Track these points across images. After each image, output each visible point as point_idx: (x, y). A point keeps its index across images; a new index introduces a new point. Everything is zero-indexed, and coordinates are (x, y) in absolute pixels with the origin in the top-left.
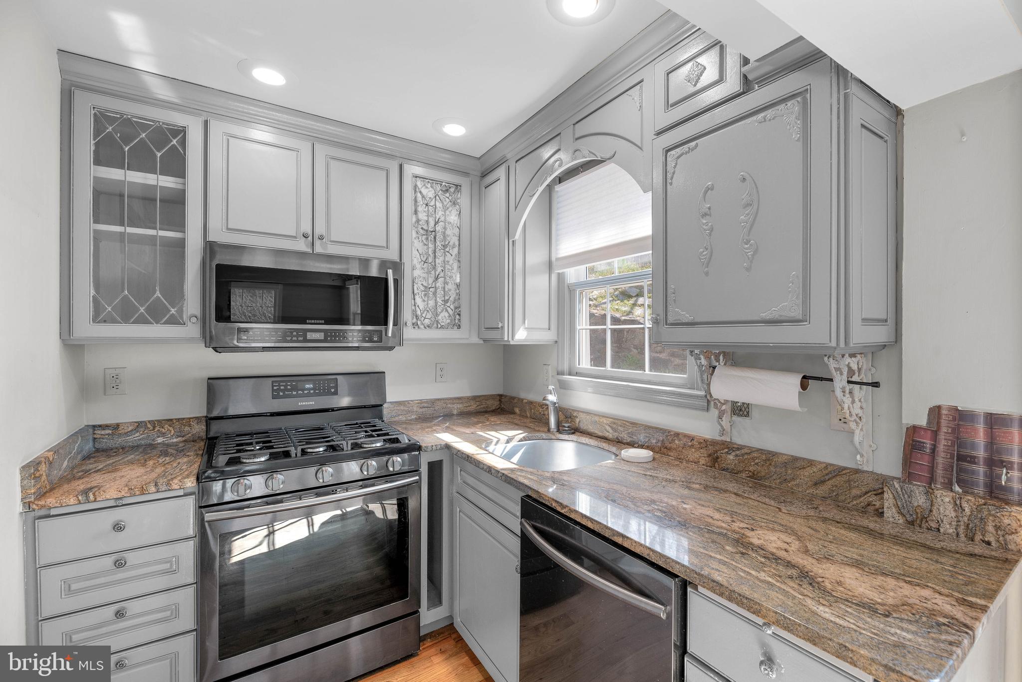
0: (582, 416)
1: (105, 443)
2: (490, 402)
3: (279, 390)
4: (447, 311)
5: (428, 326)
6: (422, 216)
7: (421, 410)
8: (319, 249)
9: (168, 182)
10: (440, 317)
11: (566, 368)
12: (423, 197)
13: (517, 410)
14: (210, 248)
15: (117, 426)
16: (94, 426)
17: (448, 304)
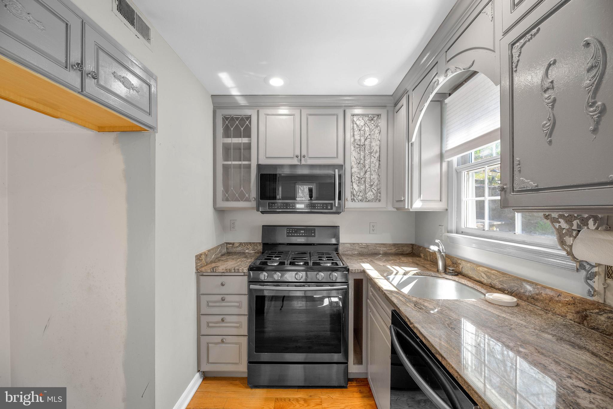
0: (463, 263)
1: (231, 250)
2: (405, 249)
3: (289, 233)
4: (372, 191)
5: (361, 201)
6: (357, 137)
7: (361, 249)
8: (303, 162)
9: (245, 140)
10: (368, 195)
11: (454, 228)
12: (357, 126)
13: (422, 255)
14: (259, 166)
15: (233, 244)
16: (227, 243)
17: (373, 187)
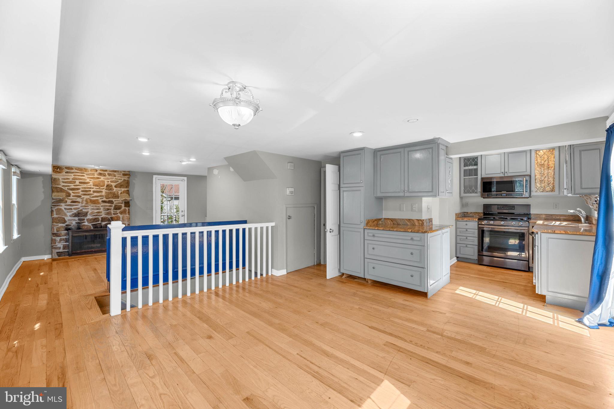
1: (466, 215)
3: (499, 208)
4: (549, 187)
5: (542, 192)
6: (539, 161)
8: (506, 175)
9: (475, 167)
10: (546, 189)
12: (539, 155)
14: (482, 179)
15: (467, 213)
16: (464, 212)
17: (550, 185)
